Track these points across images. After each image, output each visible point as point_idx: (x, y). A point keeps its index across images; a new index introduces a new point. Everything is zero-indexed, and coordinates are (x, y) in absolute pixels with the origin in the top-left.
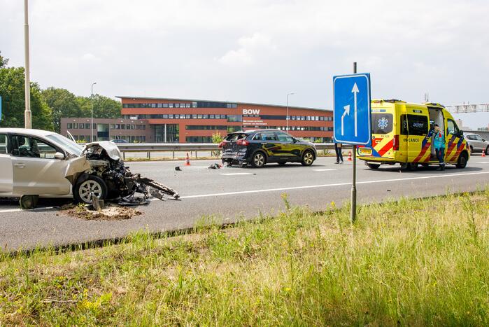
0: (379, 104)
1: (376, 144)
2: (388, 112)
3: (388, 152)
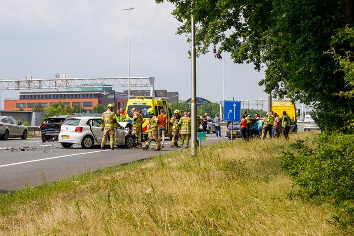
0: (141, 99)
2: (148, 104)
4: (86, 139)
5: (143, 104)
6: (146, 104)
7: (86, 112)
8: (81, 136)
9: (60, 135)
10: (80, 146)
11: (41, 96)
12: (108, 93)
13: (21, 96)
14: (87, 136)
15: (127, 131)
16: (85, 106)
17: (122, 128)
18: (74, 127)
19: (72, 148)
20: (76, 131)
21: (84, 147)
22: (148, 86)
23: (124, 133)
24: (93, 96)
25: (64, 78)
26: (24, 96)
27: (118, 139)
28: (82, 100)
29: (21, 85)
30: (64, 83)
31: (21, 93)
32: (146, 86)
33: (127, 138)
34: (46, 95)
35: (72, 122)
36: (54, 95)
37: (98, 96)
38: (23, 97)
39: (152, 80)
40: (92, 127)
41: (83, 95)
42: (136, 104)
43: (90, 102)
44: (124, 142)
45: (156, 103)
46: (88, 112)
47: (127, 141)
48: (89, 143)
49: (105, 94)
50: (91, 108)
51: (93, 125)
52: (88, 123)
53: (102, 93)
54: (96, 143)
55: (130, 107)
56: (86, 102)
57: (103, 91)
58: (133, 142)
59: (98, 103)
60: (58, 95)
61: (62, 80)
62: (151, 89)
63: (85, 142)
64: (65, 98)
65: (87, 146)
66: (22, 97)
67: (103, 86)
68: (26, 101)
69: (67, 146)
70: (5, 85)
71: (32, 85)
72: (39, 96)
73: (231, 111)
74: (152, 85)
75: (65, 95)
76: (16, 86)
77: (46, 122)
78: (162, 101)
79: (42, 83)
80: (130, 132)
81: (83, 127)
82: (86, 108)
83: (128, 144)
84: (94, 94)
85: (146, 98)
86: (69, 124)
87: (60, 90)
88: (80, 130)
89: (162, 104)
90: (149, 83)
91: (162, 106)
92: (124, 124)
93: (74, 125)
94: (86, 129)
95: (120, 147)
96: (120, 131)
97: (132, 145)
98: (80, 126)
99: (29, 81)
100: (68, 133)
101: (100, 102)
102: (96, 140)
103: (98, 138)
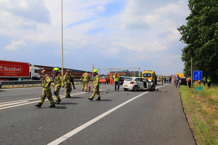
2: (150, 73)
5: (148, 73)
8: (133, 86)
9: (123, 85)
14: (135, 86)
17: (149, 82)
23: (151, 84)
27: (149, 87)
32: (138, 70)
35: (128, 79)
38: (111, 72)
39: (139, 68)
40: (138, 82)
42: (146, 73)
44: (151, 88)
45: (153, 72)
51: (138, 81)
52: (136, 80)
54: (139, 89)
57: (127, 71)
59: (126, 74)
63: (134, 88)
65: (135, 90)
68: (112, 73)
73: (197, 75)
81: (134, 82)
87: (118, 71)
93: (129, 81)
98: (132, 81)
100: (127, 84)
102: (139, 88)
103: (140, 87)
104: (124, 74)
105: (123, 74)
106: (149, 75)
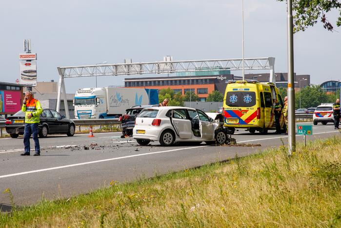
0: (243, 84)
1: (242, 115)
2: (251, 90)
3: (253, 120)
4: (166, 134)
5: (245, 89)
6: (248, 89)
7: (200, 100)
8: (158, 131)
9: (135, 129)
10: (159, 143)
11: (148, 83)
12: (225, 78)
13: (126, 83)
14: (167, 130)
15: (217, 124)
16: (200, 93)
17: (210, 120)
18: (151, 120)
19: (150, 145)
20: (153, 124)
21: (163, 144)
22: (267, 68)
23: (213, 126)
24: (208, 81)
25: (168, 61)
26: (130, 82)
27: (206, 134)
28: (196, 87)
29: (119, 69)
30: (168, 67)
31: (126, 79)
32: (265, 68)
33: (217, 132)
34: (155, 81)
36: (163, 81)
37: (214, 81)
39: (271, 61)
40: (173, 119)
41: (197, 80)
42: (237, 89)
43: (205, 89)
44: (214, 138)
45: (261, 88)
46: (203, 101)
47: (218, 136)
48: (169, 138)
49: (222, 78)
50: (206, 96)
51: (174, 117)
53: (219, 78)
54: (177, 139)
55: (230, 94)
56: (200, 89)
57: (220, 76)
58: (225, 137)
59: (214, 90)
60: (168, 81)
61: (166, 63)
62: (271, 72)
63: (164, 138)
64: (176, 84)
65: (167, 143)
66: (128, 84)
67: (220, 69)
69: (144, 142)
70: (102, 70)
71: (132, 69)
72: (146, 82)
74: (272, 66)
75: (176, 81)
76: (114, 70)
77: (127, 113)
78: (269, 85)
79: (143, 66)
80: (221, 125)
81: (162, 119)
82: (200, 96)
83: (218, 140)
84: (210, 79)
85: (249, 82)
86: (145, 115)
88: (158, 123)
89: (270, 89)
90: (268, 64)
91: (270, 91)
92: (213, 116)
93: (150, 117)
94: (165, 122)
95: (209, 143)
96: (209, 124)
97: (224, 141)
98: (158, 118)
99: (128, 65)
100: (144, 127)
101: (216, 88)
102: (178, 136)
103: (181, 133)
104: (205, 91)
105: (201, 91)
106: (248, 99)
